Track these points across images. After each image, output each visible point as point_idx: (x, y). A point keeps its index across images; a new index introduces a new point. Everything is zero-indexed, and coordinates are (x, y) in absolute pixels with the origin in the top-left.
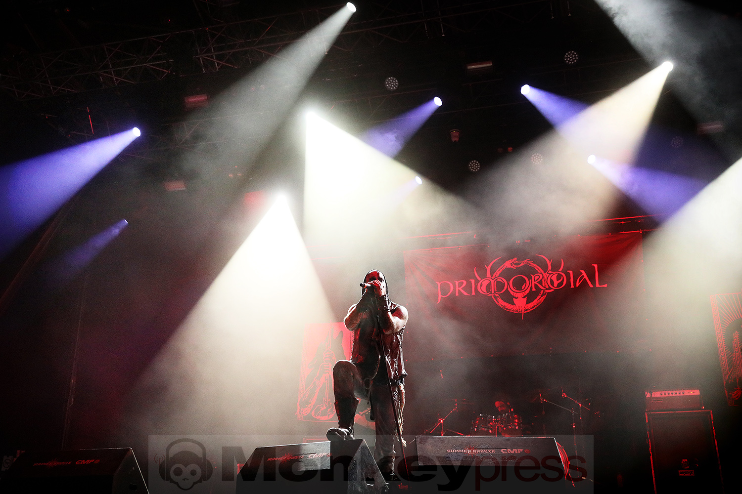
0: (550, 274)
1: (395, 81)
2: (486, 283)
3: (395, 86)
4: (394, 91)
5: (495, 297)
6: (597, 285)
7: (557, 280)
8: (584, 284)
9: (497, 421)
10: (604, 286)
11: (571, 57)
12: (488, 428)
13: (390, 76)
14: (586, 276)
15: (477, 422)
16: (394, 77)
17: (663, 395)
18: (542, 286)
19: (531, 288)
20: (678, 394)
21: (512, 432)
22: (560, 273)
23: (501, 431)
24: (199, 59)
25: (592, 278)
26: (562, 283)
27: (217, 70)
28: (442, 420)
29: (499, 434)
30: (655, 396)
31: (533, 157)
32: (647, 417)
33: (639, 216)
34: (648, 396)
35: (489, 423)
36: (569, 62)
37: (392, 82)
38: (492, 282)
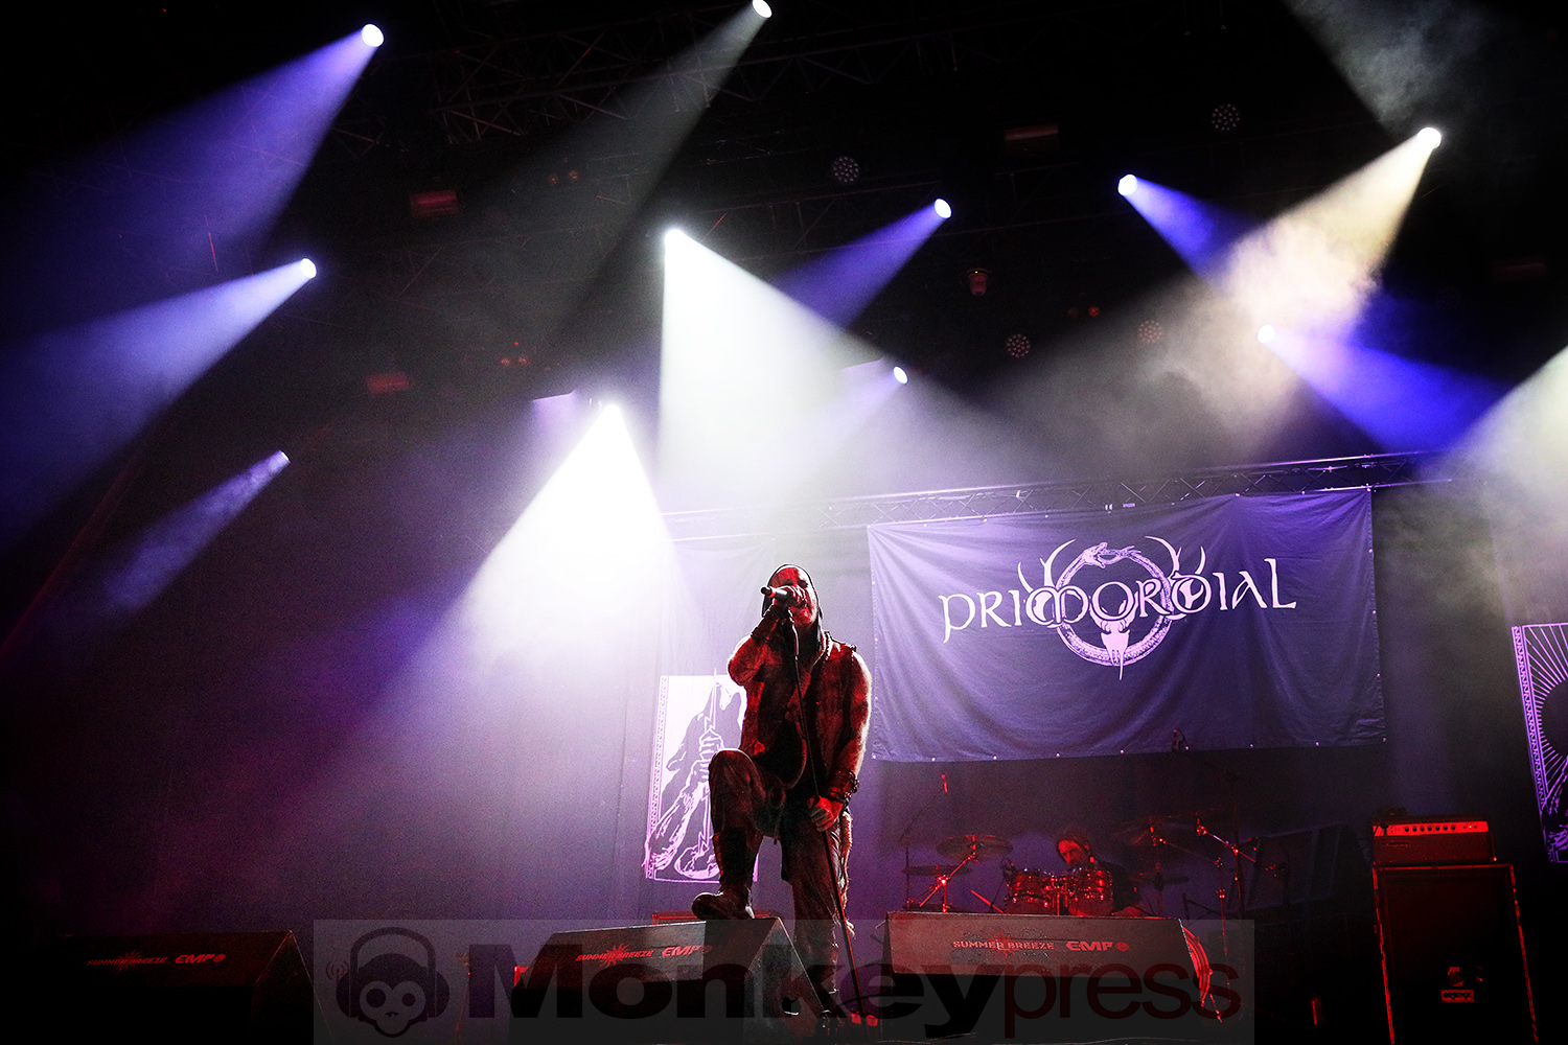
0: (1177, 580)
1: (852, 164)
2: (1042, 598)
4: (851, 186)
5: (1064, 631)
6: (1276, 604)
7: (1193, 594)
8: (1248, 601)
9: (1061, 883)
10: (1290, 606)
11: (1225, 118)
12: (1041, 898)
13: (842, 155)
14: (1251, 585)
15: (1019, 884)
16: (851, 156)
17: (1411, 833)
18: (1161, 606)
19: (1138, 611)
20: (1442, 831)
22: (1199, 578)
23: (1069, 906)
24: (440, 115)
25: (1264, 587)
26: (1202, 598)
27: (479, 139)
28: (944, 879)
30: (1394, 834)
31: (1143, 328)
32: (1375, 877)
33: (1365, 456)
34: (1377, 834)
35: (1044, 887)
36: (1220, 128)
37: (847, 167)
38: (1057, 596)
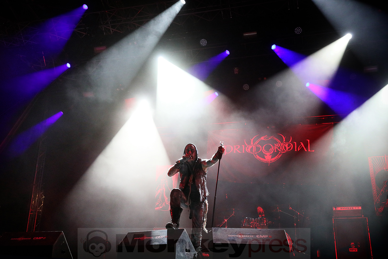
0: (285, 144)
1: (205, 41)
2: (250, 147)
3: (205, 44)
4: (205, 47)
5: (255, 155)
6: (309, 150)
7: (288, 147)
8: (302, 149)
9: (255, 221)
10: (312, 151)
11: (298, 31)
12: (250, 225)
13: (203, 39)
14: (303, 146)
15: (245, 221)
16: (205, 39)
17: (342, 209)
18: (280, 150)
19: (274, 150)
20: (350, 209)
21: (263, 227)
22: (290, 143)
23: (257, 226)
24: (102, 27)
25: (306, 146)
26: (291, 148)
27: (112, 33)
28: (226, 220)
29: (256, 228)
30: (338, 210)
31: (277, 83)
32: (333, 220)
33: (332, 115)
34: (334, 210)
35: (251, 222)
36: (297, 33)
37: (204, 42)
38: (254, 147)
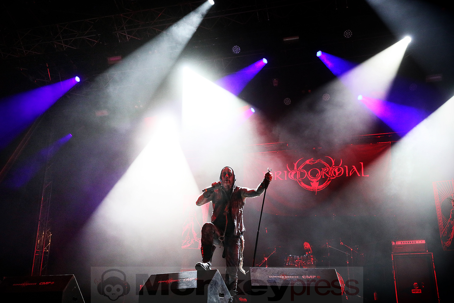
1: (238, 48)
2: (293, 173)
3: (238, 51)
4: (238, 55)
6: (363, 175)
7: (338, 172)
8: (355, 174)
9: (300, 259)
10: (367, 176)
11: (348, 34)
12: (294, 264)
13: (235, 45)
14: (355, 169)
15: (288, 260)
16: (238, 45)
17: (403, 244)
18: (329, 175)
19: (322, 176)
20: (412, 243)
21: (309, 266)
22: (340, 167)
23: (303, 265)
24: (116, 33)
25: (359, 170)
26: (341, 173)
27: (128, 41)
28: (266, 258)
30: (398, 244)
31: (324, 96)
32: (392, 257)
33: (389, 133)
34: (393, 244)
35: (295, 260)
36: (346, 37)
38: (298, 172)
